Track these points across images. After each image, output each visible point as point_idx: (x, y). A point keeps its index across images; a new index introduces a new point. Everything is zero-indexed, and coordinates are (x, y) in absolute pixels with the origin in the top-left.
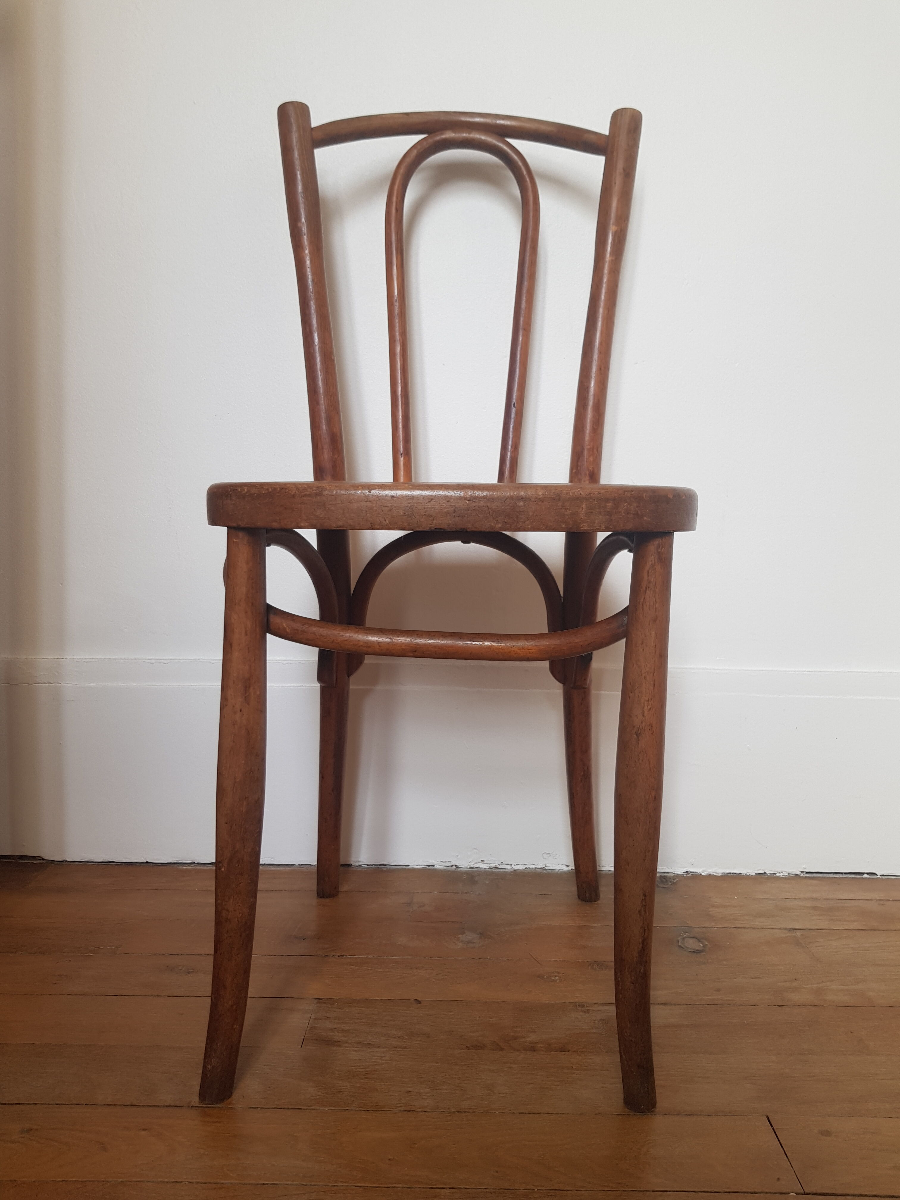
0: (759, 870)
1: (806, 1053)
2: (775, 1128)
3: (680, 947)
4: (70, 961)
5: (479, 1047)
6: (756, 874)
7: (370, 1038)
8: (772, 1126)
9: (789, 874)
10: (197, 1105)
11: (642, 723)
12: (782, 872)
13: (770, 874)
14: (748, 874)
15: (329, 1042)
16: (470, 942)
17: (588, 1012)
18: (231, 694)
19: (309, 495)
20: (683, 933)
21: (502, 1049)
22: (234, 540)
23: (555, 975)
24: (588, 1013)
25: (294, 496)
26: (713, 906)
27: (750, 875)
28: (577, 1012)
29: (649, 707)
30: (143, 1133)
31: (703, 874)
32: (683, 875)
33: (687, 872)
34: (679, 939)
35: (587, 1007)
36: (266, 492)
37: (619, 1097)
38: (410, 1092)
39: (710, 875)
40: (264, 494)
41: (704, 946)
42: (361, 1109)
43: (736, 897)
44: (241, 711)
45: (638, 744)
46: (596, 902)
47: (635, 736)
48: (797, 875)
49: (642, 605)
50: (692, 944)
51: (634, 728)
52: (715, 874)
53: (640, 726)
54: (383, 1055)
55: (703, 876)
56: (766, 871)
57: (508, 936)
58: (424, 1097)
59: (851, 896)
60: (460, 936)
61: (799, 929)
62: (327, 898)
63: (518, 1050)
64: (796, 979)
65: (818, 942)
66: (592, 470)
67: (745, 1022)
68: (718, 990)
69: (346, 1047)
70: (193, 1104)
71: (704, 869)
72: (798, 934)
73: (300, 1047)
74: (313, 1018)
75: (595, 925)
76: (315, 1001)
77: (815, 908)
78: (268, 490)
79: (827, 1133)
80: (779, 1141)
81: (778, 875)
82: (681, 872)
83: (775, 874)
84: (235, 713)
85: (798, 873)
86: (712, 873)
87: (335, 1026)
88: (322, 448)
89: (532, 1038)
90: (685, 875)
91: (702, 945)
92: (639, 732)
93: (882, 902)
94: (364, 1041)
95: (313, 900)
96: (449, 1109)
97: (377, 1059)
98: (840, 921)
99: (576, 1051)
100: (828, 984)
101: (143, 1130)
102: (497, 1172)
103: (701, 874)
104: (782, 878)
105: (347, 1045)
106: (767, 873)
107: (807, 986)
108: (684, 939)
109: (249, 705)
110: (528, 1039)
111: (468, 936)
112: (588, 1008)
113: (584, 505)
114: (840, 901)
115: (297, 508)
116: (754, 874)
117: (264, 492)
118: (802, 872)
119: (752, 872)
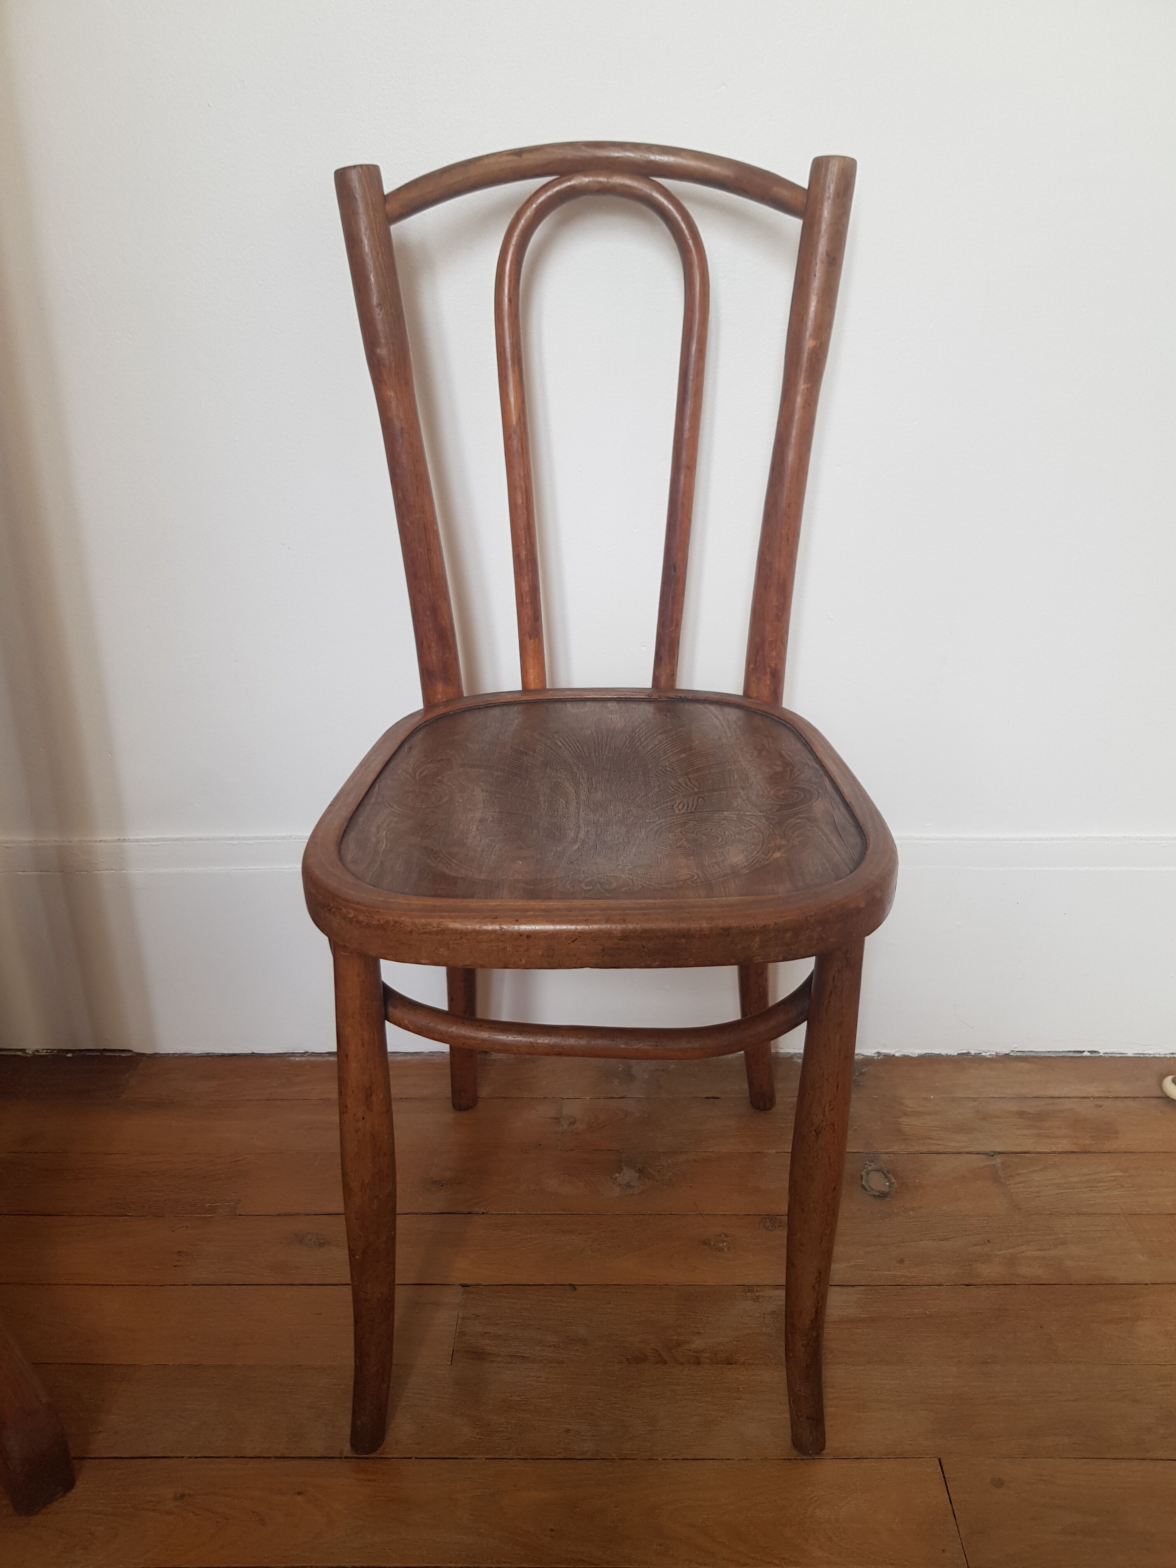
0: (962, 1050)
1: (989, 1360)
2: (946, 1476)
3: (863, 1186)
4: (187, 1227)
5: (639, 1359)
6: (958, 1054)
7: (524, 1348)
8: (943, 1473)
9: (996, 1053)
10: (350, 1455)
11: (822, 1121)
12: (989, 1051)
13: (975, 1054)
14: (949, 1054)
15: (479, 1355)
16: (628, 1185)
17: (756, 1299)
18: (351, 1103)
19: (430, 933)
20: (868, 1162)
21: (665, 1362)
22: (342, 953)
23: (723, 1239)
24: (758, 1302)
25: (411, 932)
26: (906, 1114)
27: (951, 1055)
28: (745, 1300)
29: (831, 1108)
30: (299, 1498)
31: (897, 1055)
32: (874, 1057)
33: (878, 1053)
34: (863, 1173)
35: (757, 1291)
36: (378, 923)
37: (786, 1433)
38: (568, 1431)
39: (904, 1056)
40: (375, 925)
41: (891, 1184)
42: (519, 1457)
43: (932, 1097)
44: (363, 1119)
45: (817, 1141)
46: (771, 1111)
47: (814, 1133)
48: (1006, 1054)
49: (826, 1008)
50: (877, 1183)
51: (813, 1124)
52: (910, 1055)
53: (819, 1125)
54: (538, 1374)
55: (897, 1057)
56: (969, 1051)
57: (670, 1174)
58: (584, 1438)
59: (1065, 1091)
60: (617, 1175)
61: (1000, 1153)
62: (465, 1110)
63: (682, 1364)
64: (989, 1241)
65: (1019, 1174)
66: (774, 667)
67: (928, 1313)
68: (901, 1261)
69: (499, 1362)
70: (345, 1454)
71: (897, 1050)
72: (998, 1160)
73: (450, 1363)
74: (460, 1318)
75: (770, 1151)
76: (462, 1289)
77: (1021, 1114)
78: (379, 921)
79: (998, 1483)
80: (949, 1494)
81: (984, 1054)
82: (871, 1053)
83: (981, 1053)
84: (357, 1121)
85: (1007, 1052)
86: (907, 1054)
87: (486, 1330)
88: (429, 647)
89: (698, 1343)
90: (875, 1058)
91: (888, 1184)
92: (819, 1130)
93: (1099, 1102)
94: (518, 1353)
95: (449, 1116)
96: (610, 1455)
97: (533, 1380)
98: (1048, 1136)
99: (743, 1364)
100: (1023, 1248)
101: (299, 1493)
102: (660, 1545)
103: (894, 1055)
104: (989, 1058)
105: (500, 1359)
106: (972, 1052)
107: (1000, 1253)
108: (868, 1173)
109: (372, 1111)
110: (693, 1346)
111: (628, 1175)
112: (758, 1294)
113: (757, 939)
114: (1051, 1101)
115: (414, 945)
116: (956, 1054)
117: (374, 923)
118: (1012, 1051)
119: (953, 1052)
